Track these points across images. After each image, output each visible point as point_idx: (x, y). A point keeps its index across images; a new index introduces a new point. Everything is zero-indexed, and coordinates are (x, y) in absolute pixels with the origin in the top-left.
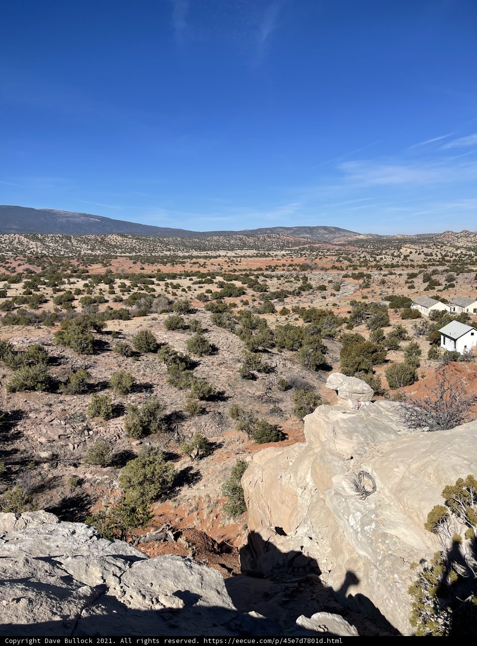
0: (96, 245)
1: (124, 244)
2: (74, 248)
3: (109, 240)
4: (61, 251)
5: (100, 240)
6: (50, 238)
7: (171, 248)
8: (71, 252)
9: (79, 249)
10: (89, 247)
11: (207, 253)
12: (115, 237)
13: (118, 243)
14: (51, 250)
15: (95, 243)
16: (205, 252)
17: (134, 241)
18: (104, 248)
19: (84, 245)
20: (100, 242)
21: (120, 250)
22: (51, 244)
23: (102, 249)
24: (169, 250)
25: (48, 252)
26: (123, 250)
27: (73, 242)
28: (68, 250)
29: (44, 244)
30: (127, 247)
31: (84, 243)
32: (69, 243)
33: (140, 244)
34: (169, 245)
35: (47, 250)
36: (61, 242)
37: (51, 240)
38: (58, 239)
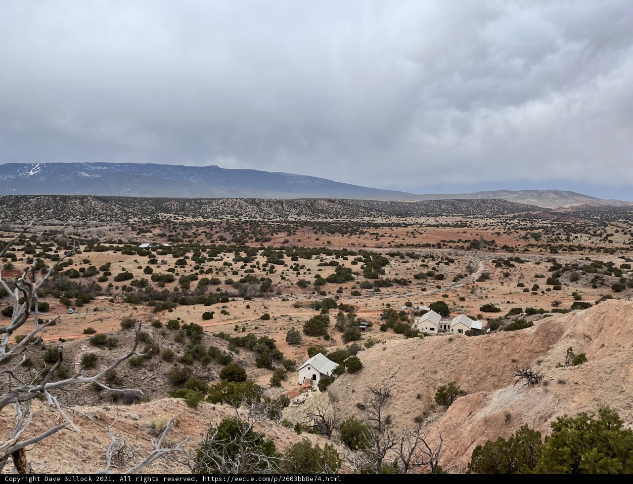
0: (304, 209)
1: (330, 209)
2: (284, 212)
3: (317, 205)
4: (272, 215)
5: (309, 205)
6: (265, 203)
7: (373, 213)
8: (280, 216)
9: (288, 213)
10: (297, 212)
11: (406, 220)
12: (323, 202)
13: (325, 208)
14: (262, 214)
15: (303, 208)
16: (404, 219)
17: (339, 206)
18: (310, 213)
19: (293, 209)
20: (309, 207)
21: (323, 216)
22: (265, 208)
23: (309, 213)
24: (370, 216)
25: (260, 216)
26: (327, 215)
27: (284, 206)
28: (278, 214)
29: (259, 208)
30: (332, 212)
31: (294, 208)
32: (280, 208)
33: (344, 210)
34: (371, 210)
35: (259, 214)
36: (274, 206)
37: (266, 204)
38: (272, 203)
